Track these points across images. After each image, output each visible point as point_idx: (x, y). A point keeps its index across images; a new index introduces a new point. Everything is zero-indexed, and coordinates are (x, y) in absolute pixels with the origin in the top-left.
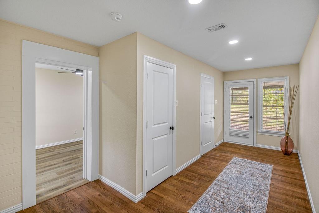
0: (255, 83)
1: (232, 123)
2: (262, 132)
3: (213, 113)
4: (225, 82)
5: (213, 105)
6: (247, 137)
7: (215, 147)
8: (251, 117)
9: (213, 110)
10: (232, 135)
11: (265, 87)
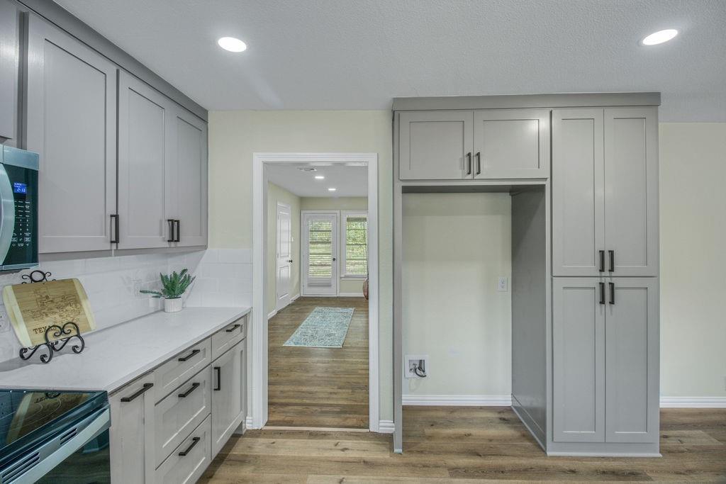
0: (338, 215)
1: (311, 269)
2: (346, 277)
3: (290, 256)
4: (303, 212)
5: (290, 244)
6: (329, 285)
7: (291, 302)
8: (334, 259)
9: (290, 252)
10: (310, 285)
11: (348, 220)
